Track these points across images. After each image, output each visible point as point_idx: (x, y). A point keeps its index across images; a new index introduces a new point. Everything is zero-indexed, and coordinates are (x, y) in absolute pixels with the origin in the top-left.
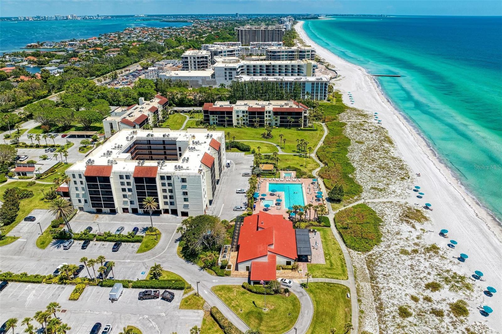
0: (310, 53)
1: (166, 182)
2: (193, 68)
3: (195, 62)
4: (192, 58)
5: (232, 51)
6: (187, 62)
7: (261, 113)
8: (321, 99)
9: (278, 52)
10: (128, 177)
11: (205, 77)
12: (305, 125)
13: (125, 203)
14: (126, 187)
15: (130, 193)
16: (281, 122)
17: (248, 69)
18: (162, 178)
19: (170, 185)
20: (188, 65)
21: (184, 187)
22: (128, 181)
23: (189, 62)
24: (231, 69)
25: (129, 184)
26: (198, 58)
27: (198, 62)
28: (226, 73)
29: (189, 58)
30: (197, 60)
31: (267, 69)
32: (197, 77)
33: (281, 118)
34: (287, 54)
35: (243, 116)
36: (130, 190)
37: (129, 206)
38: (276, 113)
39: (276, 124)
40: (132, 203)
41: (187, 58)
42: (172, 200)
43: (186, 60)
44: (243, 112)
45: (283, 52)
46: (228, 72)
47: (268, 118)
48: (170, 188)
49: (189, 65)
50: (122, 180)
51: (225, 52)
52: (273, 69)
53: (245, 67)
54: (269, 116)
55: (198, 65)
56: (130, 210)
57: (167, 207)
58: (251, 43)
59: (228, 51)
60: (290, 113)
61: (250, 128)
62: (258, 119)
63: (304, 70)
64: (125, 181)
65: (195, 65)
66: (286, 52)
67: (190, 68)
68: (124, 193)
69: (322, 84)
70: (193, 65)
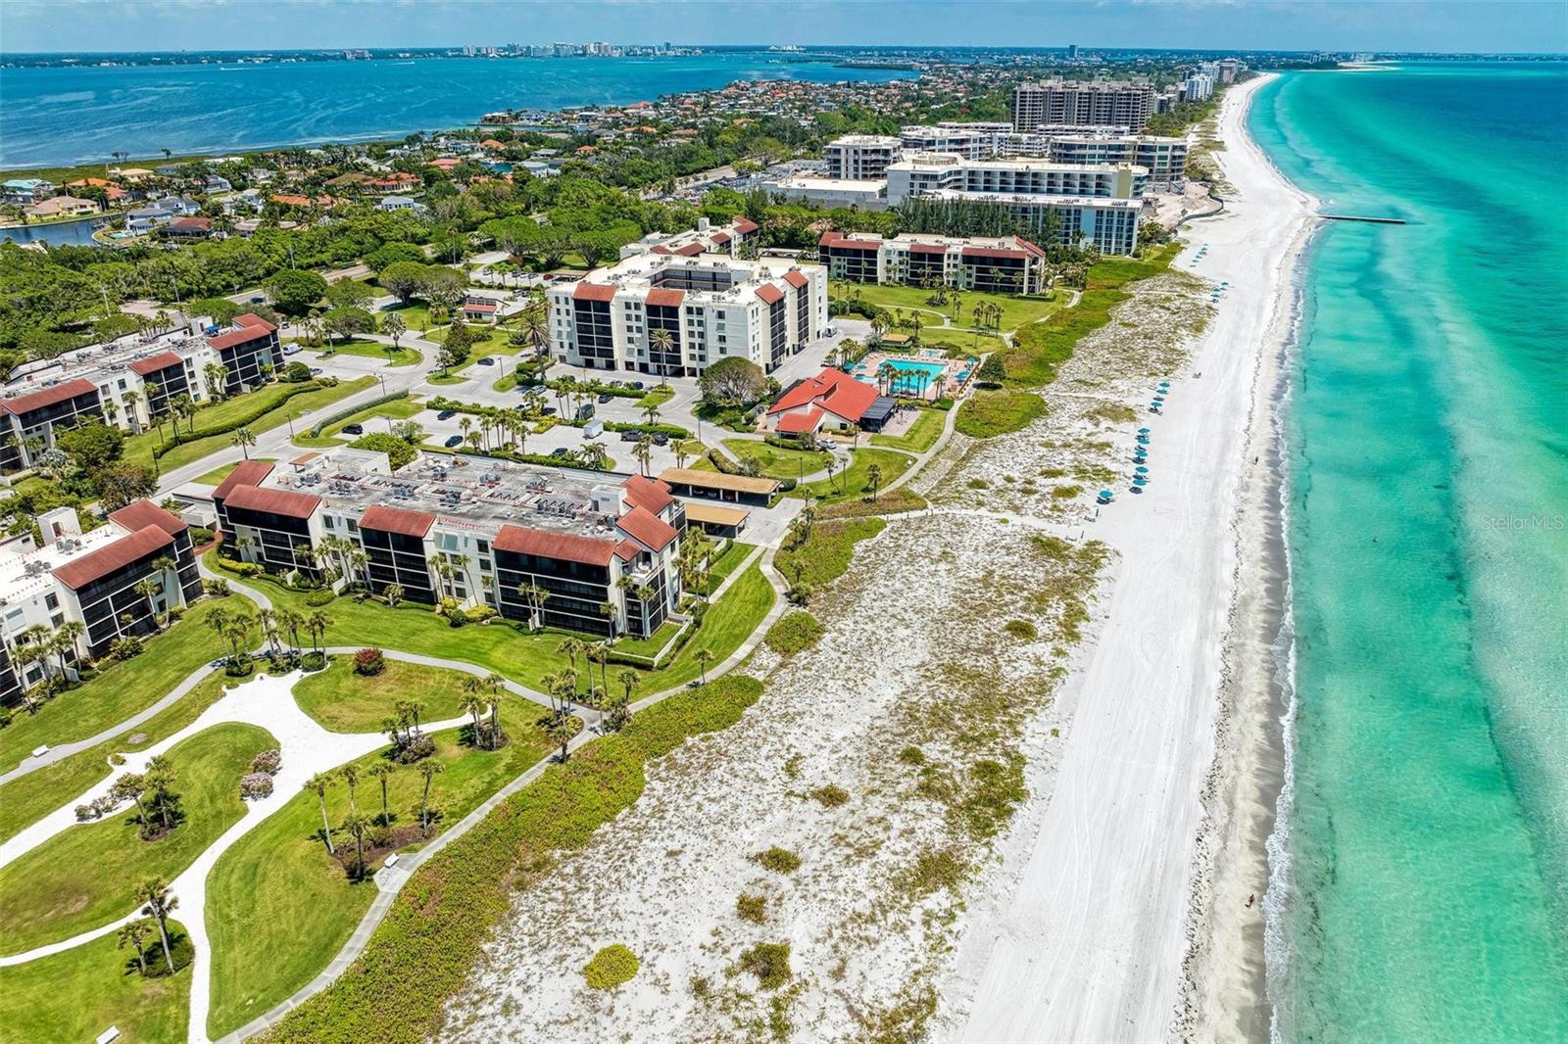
0: (1168, 153)
1: (695, 318)
2: (851, 175)
3: (856, 162)
4: (851, 152)
5: (962, 141)
6: (838, 161)
7: (936, 257)
8: (1118, 251)
9: (1081, 147)
10: (637, 306)
11: (864, 194)
12: (1032, 290)
13: (630, 352)
14: (634, 324)
15: (639, 335)
16: (979, 279)
17: (971, 181)
18: (689, 310)
19: (700, 323)
20: (839, 168)
21: (721, 327)
22: (638, 313)
23: (843, 162)
24: (926, 177)
25: (638, 318)
26: (865, 152)
27: (865, 162)
28: (912, 185)
29: (843, 152)
30: (862, 157)
31: (1018, 183)
32: (845, 193)
33: (979, 270)
34: (1103, 152)
35: (901, 263)
36: (639, 330)
37: (635, 359)
38: (968, 259)
39: (969, 283)
40: (640, 352)
41: (838, 151)
42: (702, 353)
43: (836, 157)
44: (901, 253)
45: (1093, 147)
46: (917, 183)
47: (952, 270)
48: (701, 329)
49: (843, 169)
50: (628, 312)
51: (942, 142)
52: (1035, 183)
53: (965, 176)
54: (955, 266)
55: (865, 169)
56: (637, 367)
57: (694, 364)
58: (1041, 126)
59: (951, 141)
60: (998, 261)
61: (911, 288)
62: (928, 270)
63: (1113, 186)
64: (633, 312)
65: (856, 169)
66: (1101, 147)
67: (843, 175)
68: (630, 335)
69: (1121, 214)
70: (851, 169)
